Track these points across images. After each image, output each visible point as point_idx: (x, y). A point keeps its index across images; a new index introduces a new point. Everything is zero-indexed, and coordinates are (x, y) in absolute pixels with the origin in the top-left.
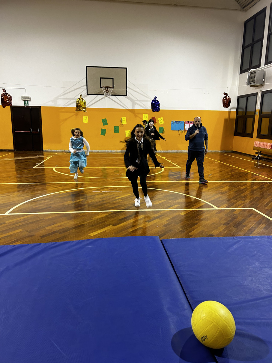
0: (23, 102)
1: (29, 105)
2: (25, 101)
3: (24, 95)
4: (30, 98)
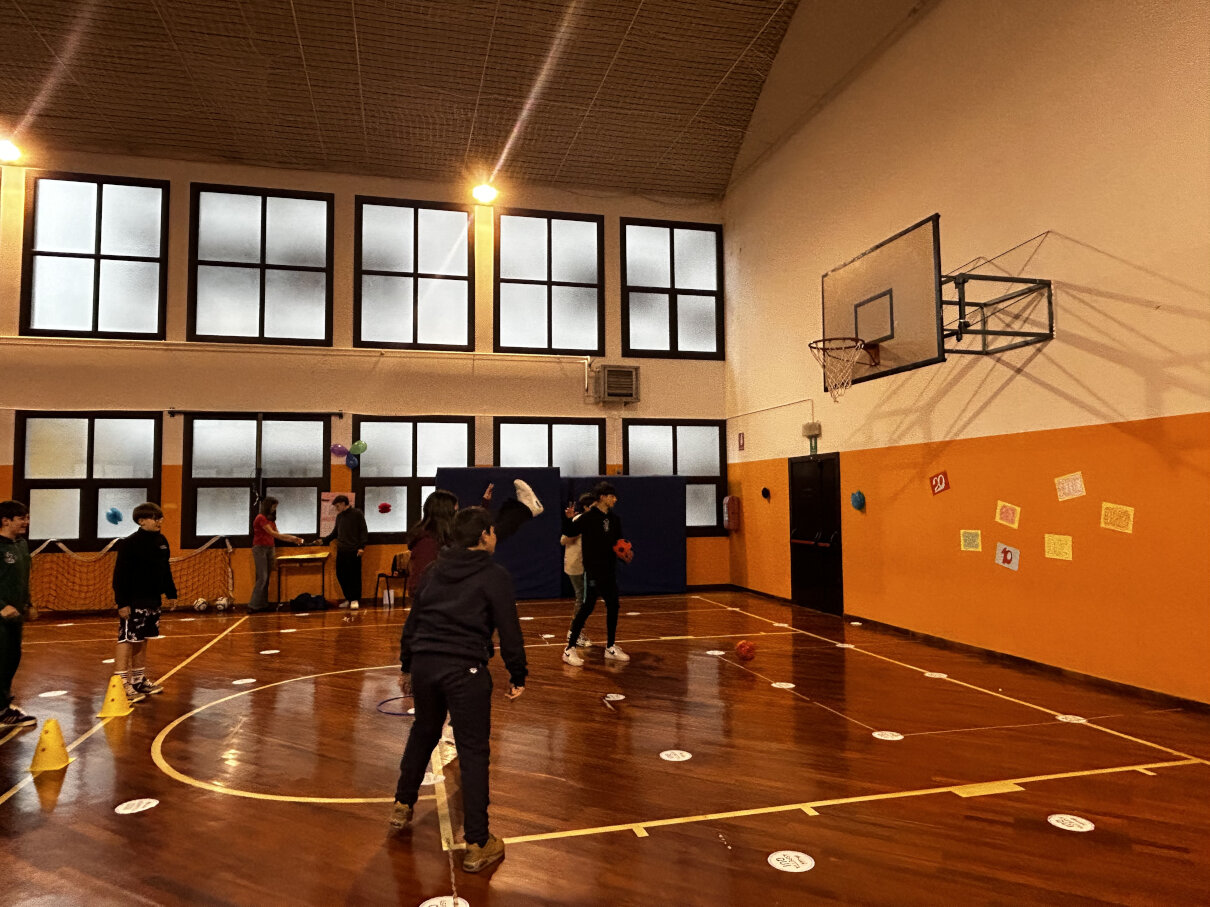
0: (807, 442)
1: (819, 453)
2: (810, 437)
3: (811, 421)
4: (820, 426)
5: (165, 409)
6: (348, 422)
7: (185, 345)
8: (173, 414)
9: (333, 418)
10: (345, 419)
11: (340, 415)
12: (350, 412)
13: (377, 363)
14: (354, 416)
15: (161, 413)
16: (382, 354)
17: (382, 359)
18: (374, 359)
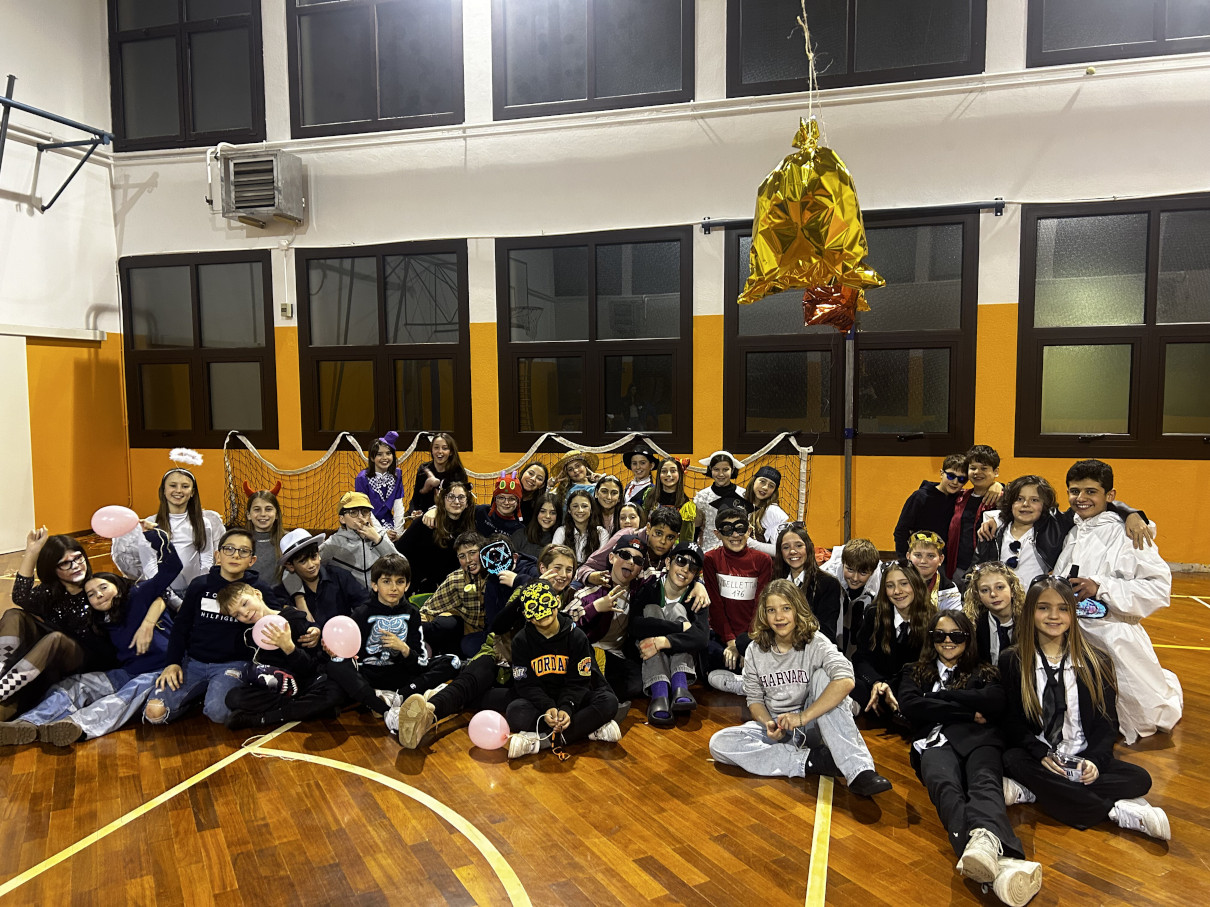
5: (695, 219)
6: (1012, 218)
7: (722, 105)
8: (708, 228)
9: (985, 217)
10: (1006, 215)
11: (998, 208)
12: (1018, 197)
13: (1078, 92)
14: (1024, 205)
15: (689, 229)
16: (1090, 73)
17: (1090, 85)
18: (1073, 87)
